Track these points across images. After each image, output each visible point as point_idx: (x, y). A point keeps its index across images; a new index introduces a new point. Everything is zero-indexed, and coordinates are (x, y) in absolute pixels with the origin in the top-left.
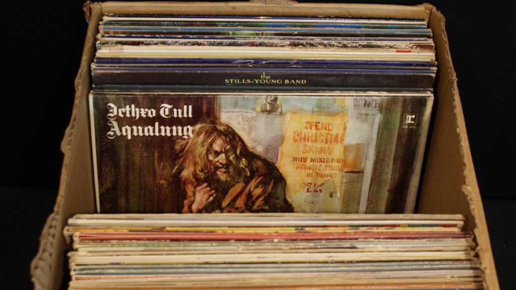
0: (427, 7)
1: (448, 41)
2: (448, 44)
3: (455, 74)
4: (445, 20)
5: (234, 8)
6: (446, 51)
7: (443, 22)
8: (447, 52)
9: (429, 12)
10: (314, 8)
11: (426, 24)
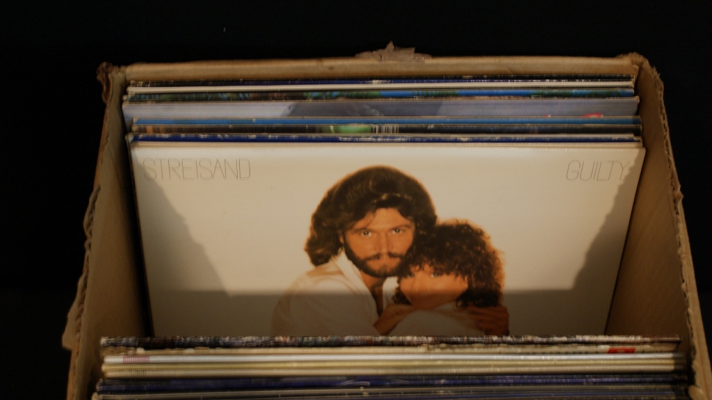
0: (635, 59)
1: (669, 125)
2: (668, 130)
3: (679, 187)
4: (663, 87)
5: (332, 68)
6: (665, 142)
7: (661, 90)
8: (667, 145)
9: (637, 67)
10: (457, 65)
11: (633, 86)
